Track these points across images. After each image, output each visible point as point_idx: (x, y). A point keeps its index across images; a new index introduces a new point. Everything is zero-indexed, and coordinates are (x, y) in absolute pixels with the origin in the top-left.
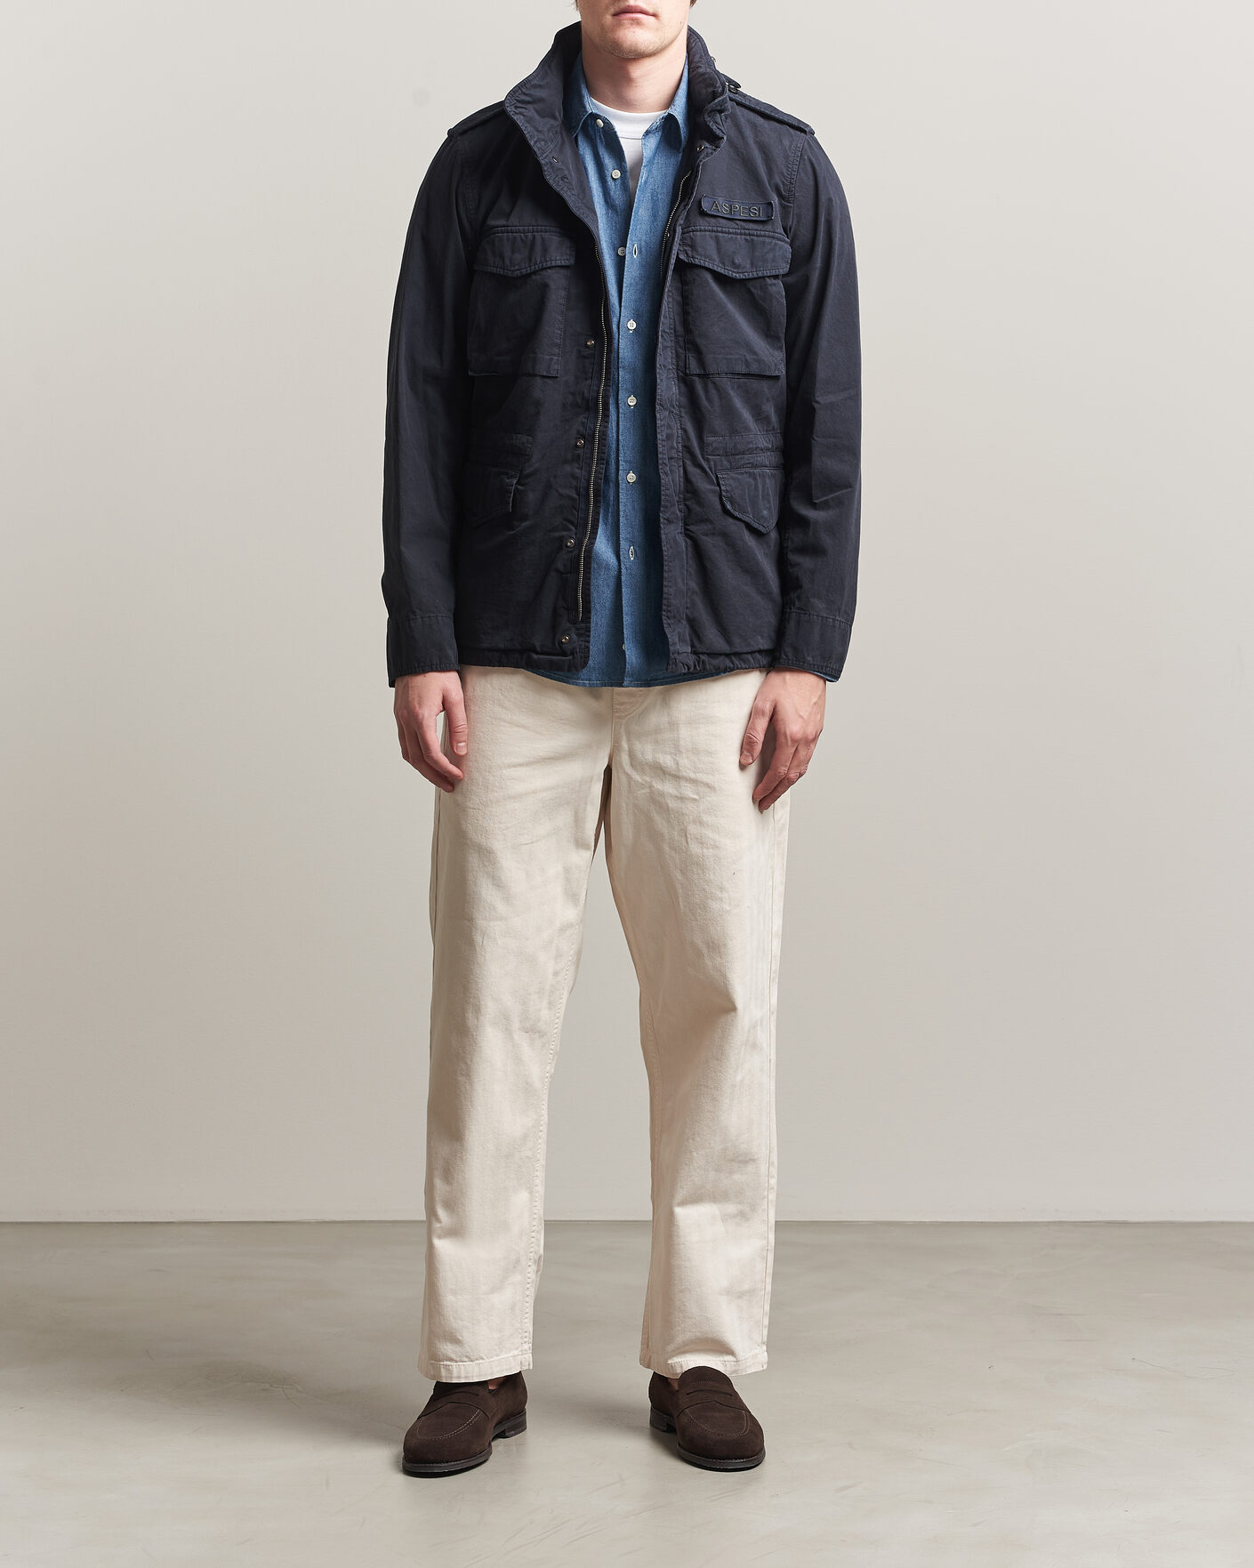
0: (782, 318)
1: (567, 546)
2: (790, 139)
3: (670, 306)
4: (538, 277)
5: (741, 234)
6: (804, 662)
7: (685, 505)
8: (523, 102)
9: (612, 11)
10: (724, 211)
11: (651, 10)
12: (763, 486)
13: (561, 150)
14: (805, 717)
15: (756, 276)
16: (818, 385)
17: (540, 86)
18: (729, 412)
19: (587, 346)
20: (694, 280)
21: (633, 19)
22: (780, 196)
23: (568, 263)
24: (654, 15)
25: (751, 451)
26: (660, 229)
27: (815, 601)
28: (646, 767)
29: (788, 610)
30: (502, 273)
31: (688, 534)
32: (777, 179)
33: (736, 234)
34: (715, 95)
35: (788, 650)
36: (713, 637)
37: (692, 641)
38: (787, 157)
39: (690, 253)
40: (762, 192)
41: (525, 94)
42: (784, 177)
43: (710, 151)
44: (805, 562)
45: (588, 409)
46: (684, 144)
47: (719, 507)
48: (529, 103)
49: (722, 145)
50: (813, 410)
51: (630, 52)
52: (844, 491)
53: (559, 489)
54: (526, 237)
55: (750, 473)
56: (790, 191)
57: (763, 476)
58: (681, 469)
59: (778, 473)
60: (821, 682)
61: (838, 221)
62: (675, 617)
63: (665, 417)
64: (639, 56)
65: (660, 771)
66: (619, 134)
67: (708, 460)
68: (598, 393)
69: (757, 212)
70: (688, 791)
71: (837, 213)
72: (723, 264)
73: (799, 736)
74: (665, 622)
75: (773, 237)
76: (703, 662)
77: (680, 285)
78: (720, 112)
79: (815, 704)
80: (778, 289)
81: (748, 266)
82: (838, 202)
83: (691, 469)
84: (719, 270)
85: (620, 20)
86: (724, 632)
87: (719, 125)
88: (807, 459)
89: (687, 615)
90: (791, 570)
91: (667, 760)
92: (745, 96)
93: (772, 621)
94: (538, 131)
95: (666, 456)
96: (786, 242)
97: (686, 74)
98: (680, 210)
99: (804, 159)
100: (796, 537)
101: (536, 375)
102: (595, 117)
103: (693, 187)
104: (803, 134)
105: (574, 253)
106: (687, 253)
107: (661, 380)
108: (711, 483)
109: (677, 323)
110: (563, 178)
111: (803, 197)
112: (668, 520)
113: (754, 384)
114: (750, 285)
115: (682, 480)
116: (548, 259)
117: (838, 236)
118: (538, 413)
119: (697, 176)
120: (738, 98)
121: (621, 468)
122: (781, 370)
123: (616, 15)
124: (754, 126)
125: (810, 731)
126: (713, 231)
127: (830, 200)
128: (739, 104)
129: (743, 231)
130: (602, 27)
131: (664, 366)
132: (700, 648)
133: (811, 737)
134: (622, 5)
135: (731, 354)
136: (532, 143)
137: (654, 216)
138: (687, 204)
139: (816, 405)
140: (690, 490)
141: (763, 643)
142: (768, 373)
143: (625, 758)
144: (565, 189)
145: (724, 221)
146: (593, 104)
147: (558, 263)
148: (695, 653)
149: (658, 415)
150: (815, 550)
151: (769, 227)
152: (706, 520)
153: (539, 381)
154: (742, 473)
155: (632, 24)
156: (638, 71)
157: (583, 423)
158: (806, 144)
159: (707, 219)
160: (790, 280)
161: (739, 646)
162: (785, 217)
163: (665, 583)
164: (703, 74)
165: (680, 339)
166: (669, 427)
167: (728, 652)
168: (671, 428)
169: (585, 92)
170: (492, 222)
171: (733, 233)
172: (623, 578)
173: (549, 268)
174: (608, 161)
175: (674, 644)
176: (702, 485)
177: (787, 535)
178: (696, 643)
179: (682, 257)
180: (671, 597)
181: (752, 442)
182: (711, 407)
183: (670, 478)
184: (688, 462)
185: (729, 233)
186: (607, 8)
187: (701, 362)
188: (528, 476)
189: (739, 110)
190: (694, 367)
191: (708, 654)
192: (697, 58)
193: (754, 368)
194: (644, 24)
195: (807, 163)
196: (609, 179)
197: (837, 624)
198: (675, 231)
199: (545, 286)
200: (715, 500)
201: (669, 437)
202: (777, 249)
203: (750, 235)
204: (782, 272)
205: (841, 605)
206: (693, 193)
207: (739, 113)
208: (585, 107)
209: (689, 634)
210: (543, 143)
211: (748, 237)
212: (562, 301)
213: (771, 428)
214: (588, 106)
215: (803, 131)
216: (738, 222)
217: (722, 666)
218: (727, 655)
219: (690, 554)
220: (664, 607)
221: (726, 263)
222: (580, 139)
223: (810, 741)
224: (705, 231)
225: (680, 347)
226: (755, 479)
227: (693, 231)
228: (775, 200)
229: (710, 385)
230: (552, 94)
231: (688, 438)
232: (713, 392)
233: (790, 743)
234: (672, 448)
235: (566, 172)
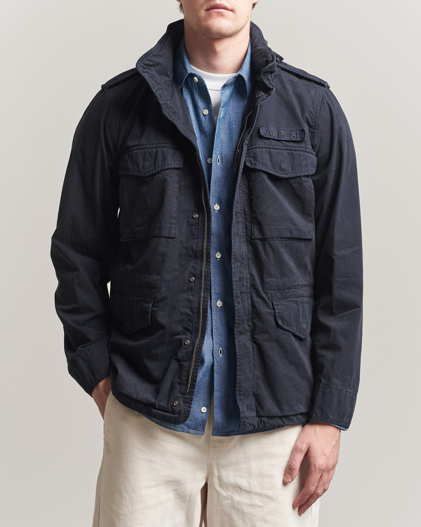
0: (312, 202)
1: (185, 344)
2: (314, 90)
3: (241, 196)
4: (160, 175)
5: (285, 150)
6: (327, 419)
7: (253, 322)
8: (148, 65)
9: (205, 7)
10: (274, 135)
11: (229, 7)
12: (303, 309)
13: (172, 96)
14: (328, 455)
15: (295, 176)
16: (335, 244)
17: (158, 56)
18: (280, 262)
19: (193, 218)
20: (256, 179)
21: (218, 13)
22: (309, 125)
23: (178, 166)
24: (232, 11)
25: (295, 287)
26: (234, 147)
27: (334, 380)
28: (229, 486)
29: (317, 385)
30: (138, 175)
31: (254, 340)
32: (307, 115)
33: (282, 149)
34: (267, 62)
35: (318, 411)
36: (270, 406)
37: (257, 409)
38: (313, 101)
39: (253, 162)
40: (299, 124)
41: (148, 60)
42: (311, 113)
43: (265, 97)
44: (328, 355)
45: (196, 258)
46: (248, 94)
47: (273, 323)
48: (151, 66)
49: (272, 94)
50: (333, 260)
51: (217, 33)
52: (354, 310)
53: (180, 309)
54: (152, 151)
55: (294, 301)
56: (315, 122)
57: (302, 303)
58: (250, 299)
59: (311, 300)
60: (339, 431)
61: (346, 143)
62: (244, 394)
63: (237, 267)
64: (222, 36)
65: (239, 489)
66: (208, 87)
67: (267, 293)
68: (203, 247)
69: (295, 136)
70: (257, 501)
71: (345, 137)
72: (274, 168)
73: (323, 467)
74: (237, 398)
75: (306, 151)
76: (264, 422)
77: (247, 182)
78: (271, 73)
79: (334, 446)
80: (309, 184)
81: (290, 169)
82: (345, 129)
83: (256, 299)
84: (272, 172)
85: (210, 13)
86: (278, 402)
87: (270, 81)
88: (330, 291)
89: (253, 392)
90: (319, 360)
91: (243, 482)
92: (286, 64)
93: (308, 394)
94: (158, 83)
95: (238, 292)
96: (314, 155)
97: (249, 50)
98: (245, 135)
99: (324, 103)
100: (322, 339)
101: (161, 237)
102: (192, 75)
103: (254, 120)
104: (323, 88)
105: (182, 160)
106: (251, 162)
107: (235, 243)
108: (269, 307)
109: (246, 207)
110: (174, 113)
111: (324, 126)
112: (240, 332)
113: (296, 244)
114: (291, 181)
115: (250, 306)
116: (166, 164)
117: (346, 150)
118: (164, 261)
119: (256, 113)
120: (282, 66)
121: (213, 297)
122: (313, 235)
123: (208, 10)
124: (292, 83)
125: (331, 463)
126: (267, 148)
127: (341, 128)
128: (283, 69)
129: (286, 148)
130: (199, 19)
131: (237, 234)
132: (262, 413)
133: (331, 467)
134: (212, 3)
135: (280, 225)
136: (154, 91)
137: (231, 139)
138: (250, 131)
139: (334, 257)
140: (255, 312)
141: (303, 409)
142: (304, 237)
143: (216, 481)
144: (176, 119)
145: (274, 142)
146: (191, 68)
147: (173, 166)
148: (258, 416)
149: (233, 266)
150: (334, 347)
151: (303, 145)
152: (266, 332)
153: (164, 240)
154: (289, 301)
155: (218, 16)
156: (221, 47)
157: (193, 267)
158: (325, 93)
159: (263, 140)
160: (315, 178)
161: (287, 411)
162: (312, 139)
163: (238, 373)
164: (260, 50)
165: (248, 216)
166: (241, 272)
167: (280, 415)
168: (242, 273)
169: (186, 60)
170: (130, 144)
171: (280, 149)
172: (215, 368)
173: (167, 169)
174: (201, 104)
175: (244, 412)
176: (263, 309)
177: (316, 337)
178: (260, 410)
179: (248, 164)
180: (242, 382)
181: (295, 281)
182: (268, 259)
183: (241, 305)
184: (254, 295)
185: (278, 149)
186: (202, 6)
187: (261, 231)
188: (159, 301)
189: (283, 73)
190: (257, 234)
191: (267, 417)
192: (256, 40)
193: (295, 234)
194: (225, 16)
195: (326, 105)
196: (201, 115)
197: (348, 394)
198: (242, 148)
199: (165, 181)
200: (271, 319)
201: (240, 279)
202: (308, 158)
203: (291, 150)
204: (311, 173)
205: (351, 382)
206: (253, 124)
207: (283, 75)
208: (186, 70)
209: (255, 404)
210: (161, 91)
211: (290, 152)
212: (176, 190)
213: (308, 272)
214: (188, 69)
215: (323, 86)
216: (283, 142)
217: (276, 424)
218: (280, 417)
219: (255, 353)
220: (237, 388)
221: (276, 168)
222: (184, 90)
223: (330, 469)
224: (262, 148)
225: (248, 222)
226: (297, 305)
227: (255, 148)
228: (306, 128)
229: (267, 246)
230: (166, 60)
231: (254, 280)
232: (269, 250)
233: (317, 471)
234: (243, 286)
235: (176, 109)
